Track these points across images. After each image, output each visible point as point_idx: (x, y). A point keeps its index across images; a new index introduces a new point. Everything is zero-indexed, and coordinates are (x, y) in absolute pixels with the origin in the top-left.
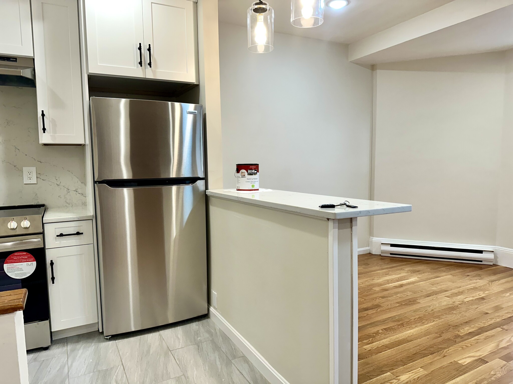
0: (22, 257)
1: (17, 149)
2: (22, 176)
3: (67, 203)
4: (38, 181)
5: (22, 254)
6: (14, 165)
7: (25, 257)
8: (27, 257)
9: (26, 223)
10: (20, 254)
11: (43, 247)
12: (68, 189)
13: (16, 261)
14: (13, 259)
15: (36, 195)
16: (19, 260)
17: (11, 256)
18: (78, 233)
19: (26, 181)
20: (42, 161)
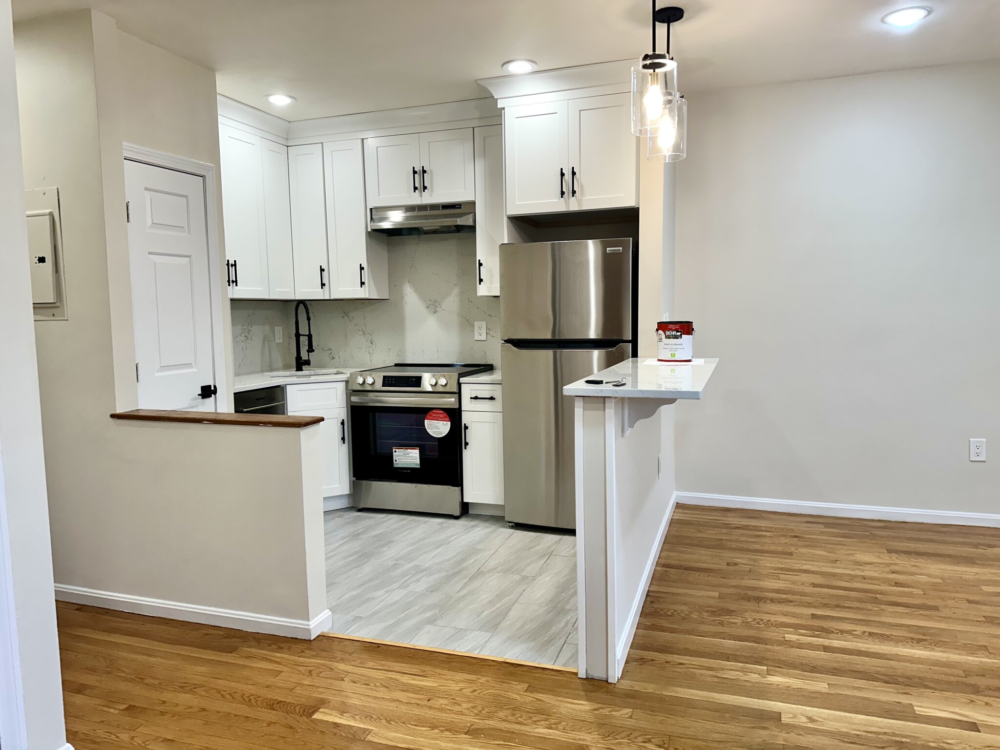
0: (439, 415)
1: (471, 301)
2: (473, 331)
4: (487, 338)
5: (439, 412)
6: (467, 319)
7: (441, 416)
8: (443, 416)
9: (443, 382)
10: (437, 412)
11: (459, 408)
14: (431, 416)
15: (485, 354)
16: (436, 418)
17: (430, 413)
18: (492, 398)
19: (477, 337)
20: (492, 315)
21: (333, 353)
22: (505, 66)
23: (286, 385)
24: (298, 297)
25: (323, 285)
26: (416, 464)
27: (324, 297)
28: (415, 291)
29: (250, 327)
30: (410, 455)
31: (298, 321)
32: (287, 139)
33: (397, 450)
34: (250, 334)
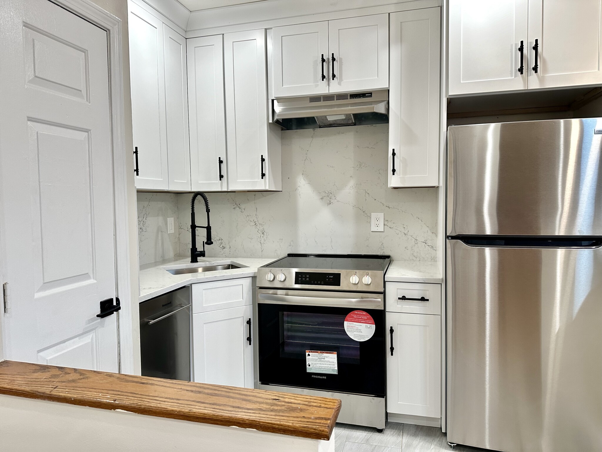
0: (361, 317)
1: (367, 193)
2: (370, 222)
3: (415, 256)
4: (385, 229)
5: (362, 313)
6: (363, 210)
7: (365, 318)
8: (366, 318)
9: (367, 280)
10: (360, 313)
11: (383, 309)
12: (417, 240)
13: (356, 320)
14: (353, 317)
15: (382, 244)
16: (358, 319)
17: (351, 314)
18: (423, 299)
19: (374, 228)
20: (390, 207)
21: (224, 243)
23: (191, 284)
24: (196, 189)
25: (221, 177)
26: (333, 370)
27: (222, 188)
28: (309, 183)
29: (145, 218)
30: (326, 359)
31: (194, 212)
32: (186, 32)
33: (310, 354)
34: (145, 225)
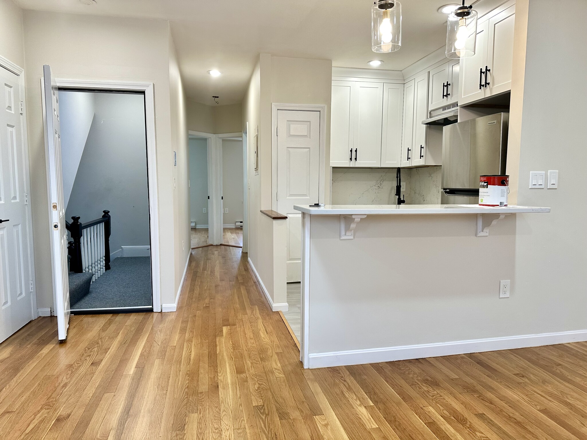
21: (424, 198)
22: (439, 10)
24: (402, 166)
25: (409, 158)
27: (409, 165)
29: (382, 182)
31: (400, 179)
32: (404, 80)
34: (382, 185)
